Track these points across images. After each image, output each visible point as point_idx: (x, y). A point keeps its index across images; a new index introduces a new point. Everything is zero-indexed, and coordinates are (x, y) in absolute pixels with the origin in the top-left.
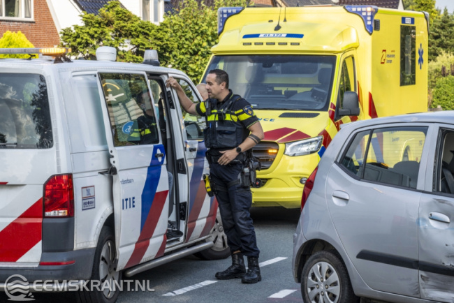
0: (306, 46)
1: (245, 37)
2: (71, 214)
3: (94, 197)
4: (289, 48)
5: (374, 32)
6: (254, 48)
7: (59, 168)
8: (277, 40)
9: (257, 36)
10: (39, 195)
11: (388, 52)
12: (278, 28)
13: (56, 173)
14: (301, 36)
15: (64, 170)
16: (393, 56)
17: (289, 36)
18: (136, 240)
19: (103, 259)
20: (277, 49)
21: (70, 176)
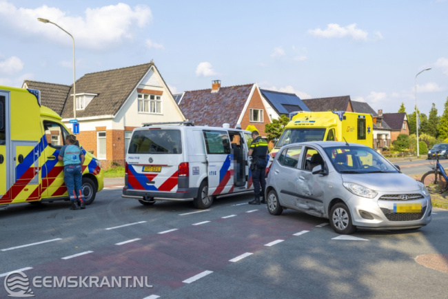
1: (296, 122)
2: (188, 175)
3: (199, 171)
4: (310, 126)
5: (343, 120)
6: (298, 126)
7: (184, 161)
8: (306, 123)
9: (299, 122)
10: (177, 169)
11: (351, 127)
12: (307, 119)
13: (182, 162)
14: (314, 122)
16: (353, 129)
17: (310, 122)
20: (306, 126)
21: (188, 163)
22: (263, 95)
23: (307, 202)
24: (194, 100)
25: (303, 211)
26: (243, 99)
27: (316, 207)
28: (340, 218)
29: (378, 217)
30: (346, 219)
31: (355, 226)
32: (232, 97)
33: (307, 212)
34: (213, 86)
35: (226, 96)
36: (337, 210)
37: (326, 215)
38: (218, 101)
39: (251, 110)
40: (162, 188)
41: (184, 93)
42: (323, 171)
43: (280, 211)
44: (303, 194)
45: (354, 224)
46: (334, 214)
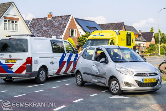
0: (104, 37)
1: (93, 36)
2: (32, 65)
3: (38, 62)
4: (101, 38)
5: (119, 35)
6: (94, 38)
7: (29, 56)
8: (99, 36)
9: (95, 36)
10: (25, 61)
11: (123, 39)
12: (99, 34)
13: (28, 57)
14: (103, 36)
15: (30, 56)
16: (124, 40)
17: (101, 36)
18: (58, 69)
19: (41, 74)
20: (99, 38)
21: (31, 58)
22: (77, 21)
23: (97, 79)
24: (37, 24)
25: (95, 83)
26: (65, 24)
27: (102, 81)
28: (114, 87)
29: (134, 85)
30: (117, 87)
31: (122, 91)
32: (59, 22)
33: (97, 84)
34: (48, 16)
35: (55, 22)
36: (113, 82)
37: (107, 85)
38: (51, 25)
39: (70, 30)
40: (17, 72)
41: (31, 20)
42: (105, 61)
43: (83, 84)
44: (95, 74)
45: (121, 89)
46: (111, 85)
